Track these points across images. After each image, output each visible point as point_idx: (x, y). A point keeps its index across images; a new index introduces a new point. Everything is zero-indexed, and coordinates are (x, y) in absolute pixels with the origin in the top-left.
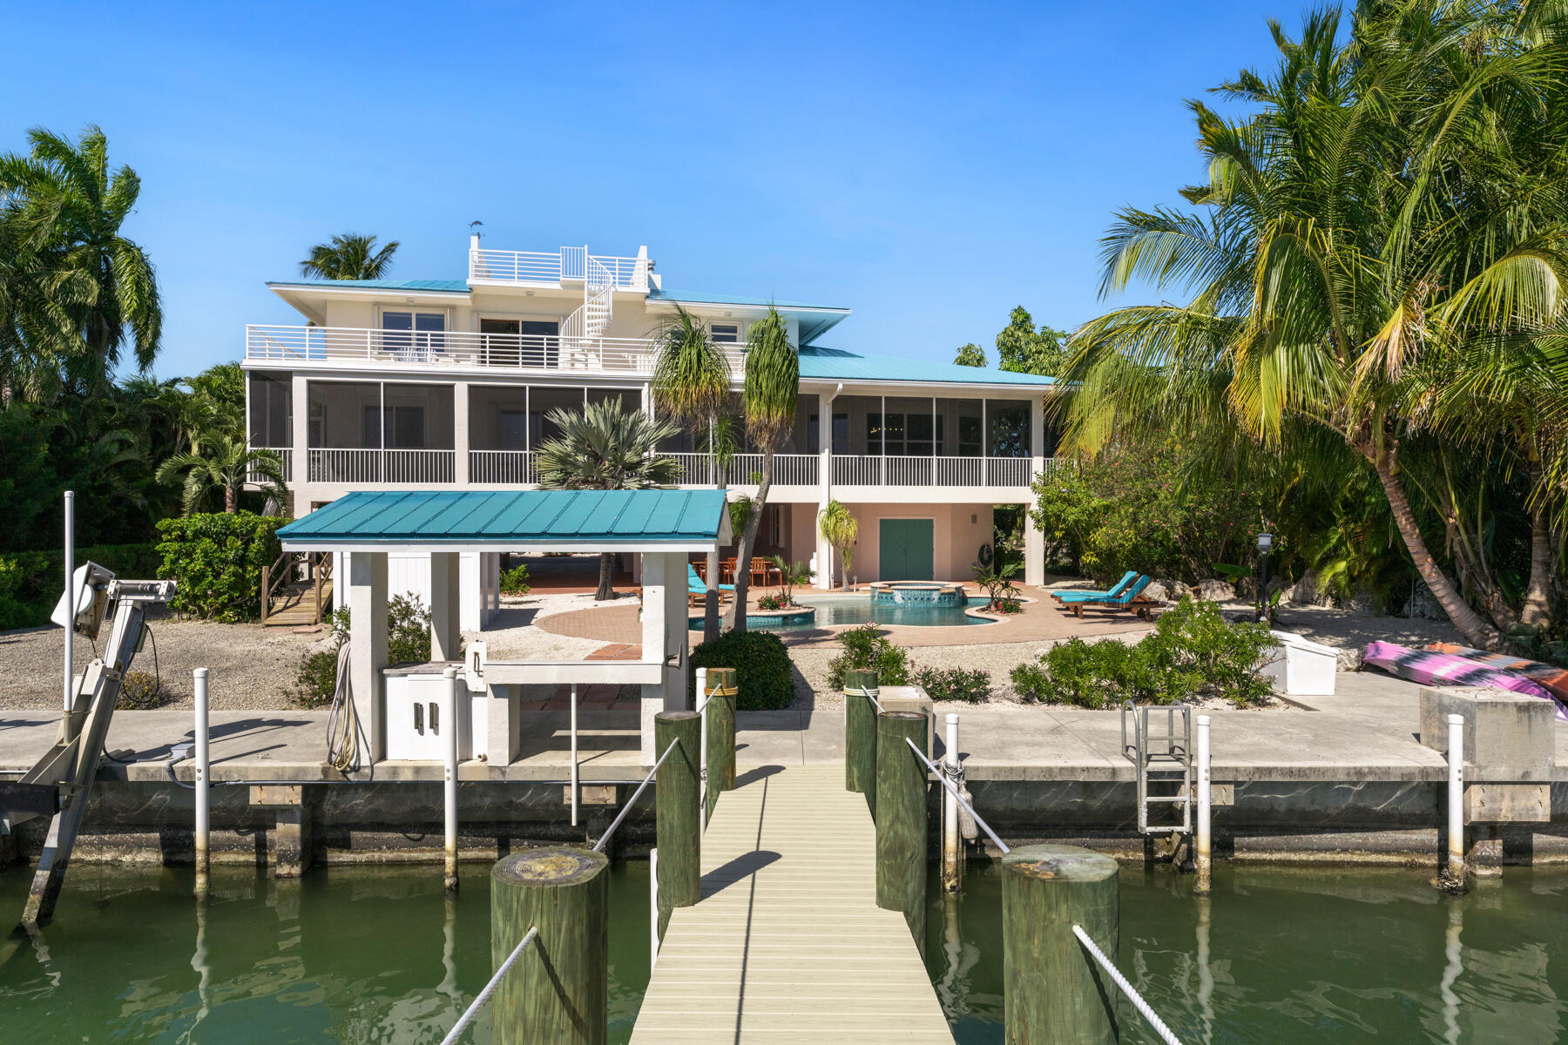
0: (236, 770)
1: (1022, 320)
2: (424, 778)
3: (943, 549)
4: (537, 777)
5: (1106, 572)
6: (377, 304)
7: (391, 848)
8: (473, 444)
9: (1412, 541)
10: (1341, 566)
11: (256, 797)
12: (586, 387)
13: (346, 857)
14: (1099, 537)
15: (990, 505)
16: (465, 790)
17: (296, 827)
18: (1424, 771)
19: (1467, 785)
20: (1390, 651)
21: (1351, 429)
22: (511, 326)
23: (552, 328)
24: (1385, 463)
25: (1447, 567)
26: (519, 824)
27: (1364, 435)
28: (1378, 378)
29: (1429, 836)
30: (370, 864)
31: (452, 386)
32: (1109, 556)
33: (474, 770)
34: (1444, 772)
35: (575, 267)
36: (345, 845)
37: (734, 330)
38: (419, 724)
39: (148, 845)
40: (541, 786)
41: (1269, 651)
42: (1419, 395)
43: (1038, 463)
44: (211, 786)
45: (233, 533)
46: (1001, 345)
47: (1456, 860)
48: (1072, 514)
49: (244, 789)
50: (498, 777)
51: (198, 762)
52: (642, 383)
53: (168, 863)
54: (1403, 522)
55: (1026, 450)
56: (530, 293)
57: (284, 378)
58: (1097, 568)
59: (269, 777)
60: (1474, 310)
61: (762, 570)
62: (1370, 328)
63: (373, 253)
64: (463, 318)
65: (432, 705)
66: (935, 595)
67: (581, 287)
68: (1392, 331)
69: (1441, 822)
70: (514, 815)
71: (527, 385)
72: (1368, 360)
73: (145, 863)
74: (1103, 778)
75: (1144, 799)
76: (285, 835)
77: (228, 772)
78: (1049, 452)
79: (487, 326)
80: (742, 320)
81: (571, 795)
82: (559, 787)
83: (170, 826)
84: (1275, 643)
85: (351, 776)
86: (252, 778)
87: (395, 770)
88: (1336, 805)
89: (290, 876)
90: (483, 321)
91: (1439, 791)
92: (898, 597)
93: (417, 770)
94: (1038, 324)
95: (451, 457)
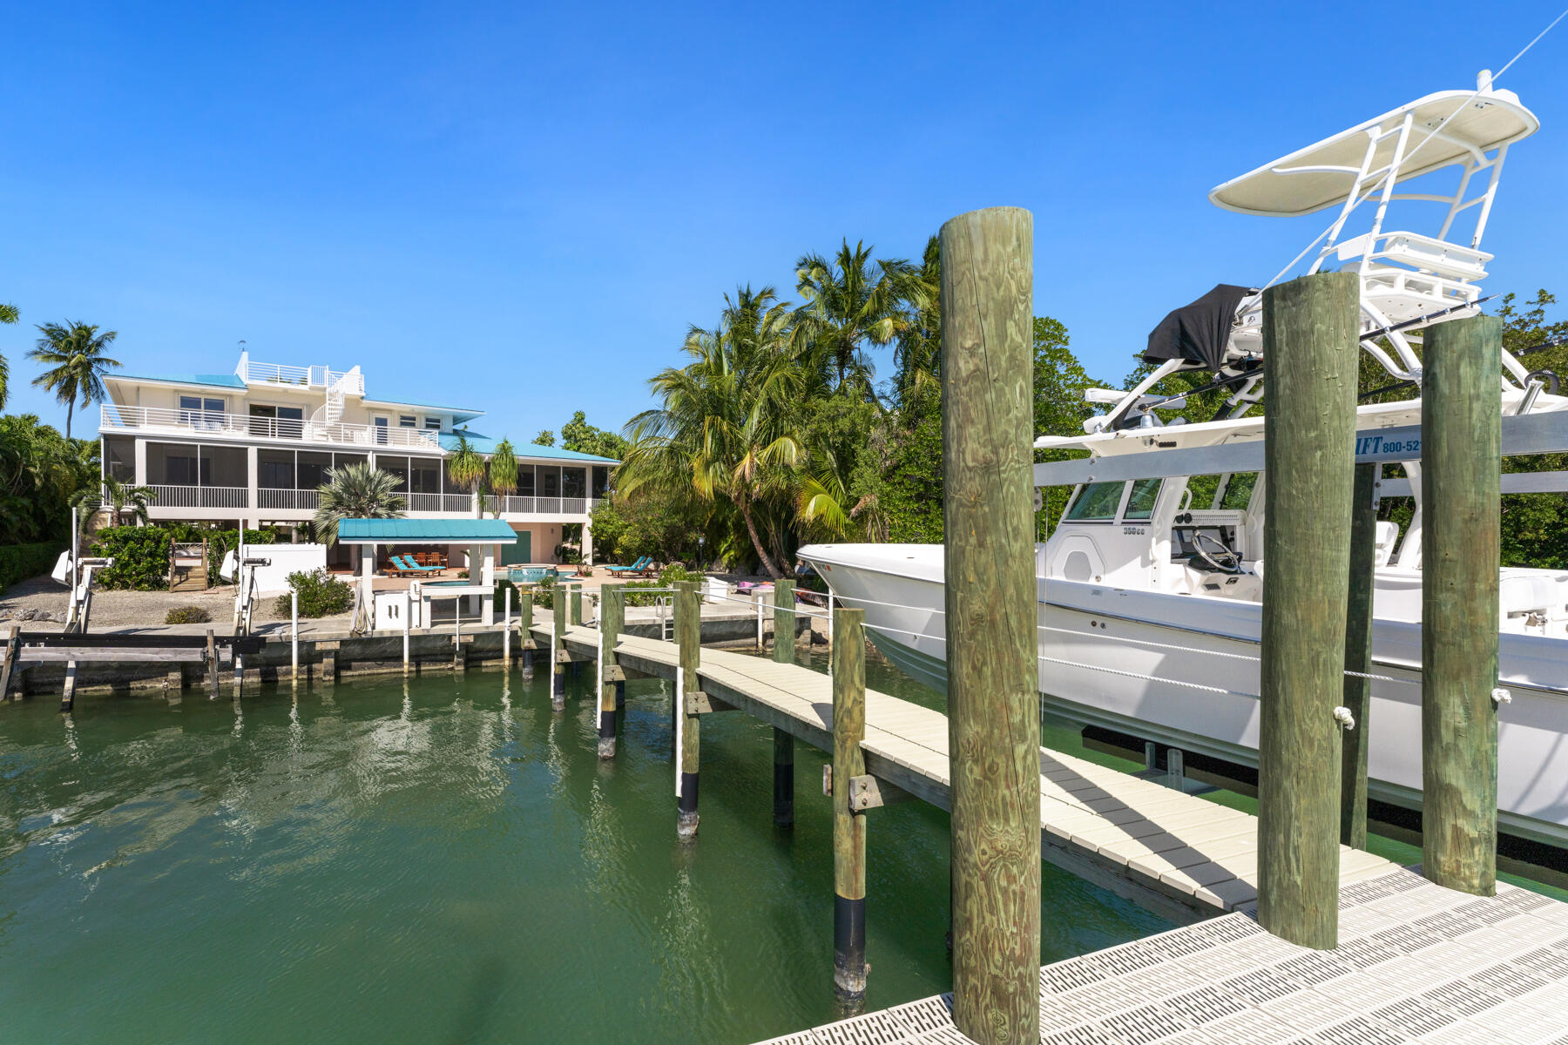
0: (310, 636)
1: (580, 418)
2: (395, 635)
3: (536, 547)
4: (442, 633)
5: (628, 558)
6: (176, 391)
7: (369, 669)
8: (260, 484)
9: (755, 541)
10: (732, 553)
11: (319, 647)
12: (333, 452)
13: (349, 673)
14: (623, 540)
15: (560, 524)
16: (414, 639)
17: (332, 660)
18: (751, 616)
19: (764, 620)
20: (747, 585)
21: (733, 495)
22: (268, 411)
23: (296, 414)
24: (746, 509)
25: (769, 552)
26: (424, 655)
27: (738, 499)
28: (743, 477)
29: (753, 640)
30: (360, 675)
31: (247, 449)
32: (627, 550)
33: (416, 631)
34: (757, 616)
35: (318, 377)
36: (349, 668)
37: (414, 419)
38: (390, 615)
39: (254, 674)
40: (443, 636)
41: (703, 583)
42: (755, 485)
43: (589, 501)
44: (300, 644)
45: (149, 538)
46: (564, 433)
47: (760, 645)
48: (610, 529)
49: (313, 644)
50: (426, 633)
51: (294, 633)
52: (368, 451)
53: (263, 681)
54: (752, 533)
55: (582, 495)
56: (285, 391)
57: (131, 440)
58: (621, 556)
59: (325, 638)
60: (772, 456)
61: (438, 560)
62: (740, 458)
63: (95, 337)
64: (238, 404)
65: (397, 607)
66: (544, 571)
67: (325, 389)
68: (746, 461)
69: (756, 636)
70: (422, 652)
71: (296, 450)
72: (739, 471)
73: (252, 682)
74: (651, 623)
75: (664, 630)
76: (328, 664)
77: (307, 636)
78: (596, 495)
79: (255, 410)
80: (419, 413)
81: (456, 640)
82: (450, 637)
83: (268, 665)
84: (706, 581)
85: (363, 636)
86: (318, 638)
87: (382, 632)
88: (724, 630)
89: (329, 680)
90: (251, 405)
91: (756, 622)
92: (525, 572)
93: (392, 632)
94: (589, 422)
95: (246, 493)
